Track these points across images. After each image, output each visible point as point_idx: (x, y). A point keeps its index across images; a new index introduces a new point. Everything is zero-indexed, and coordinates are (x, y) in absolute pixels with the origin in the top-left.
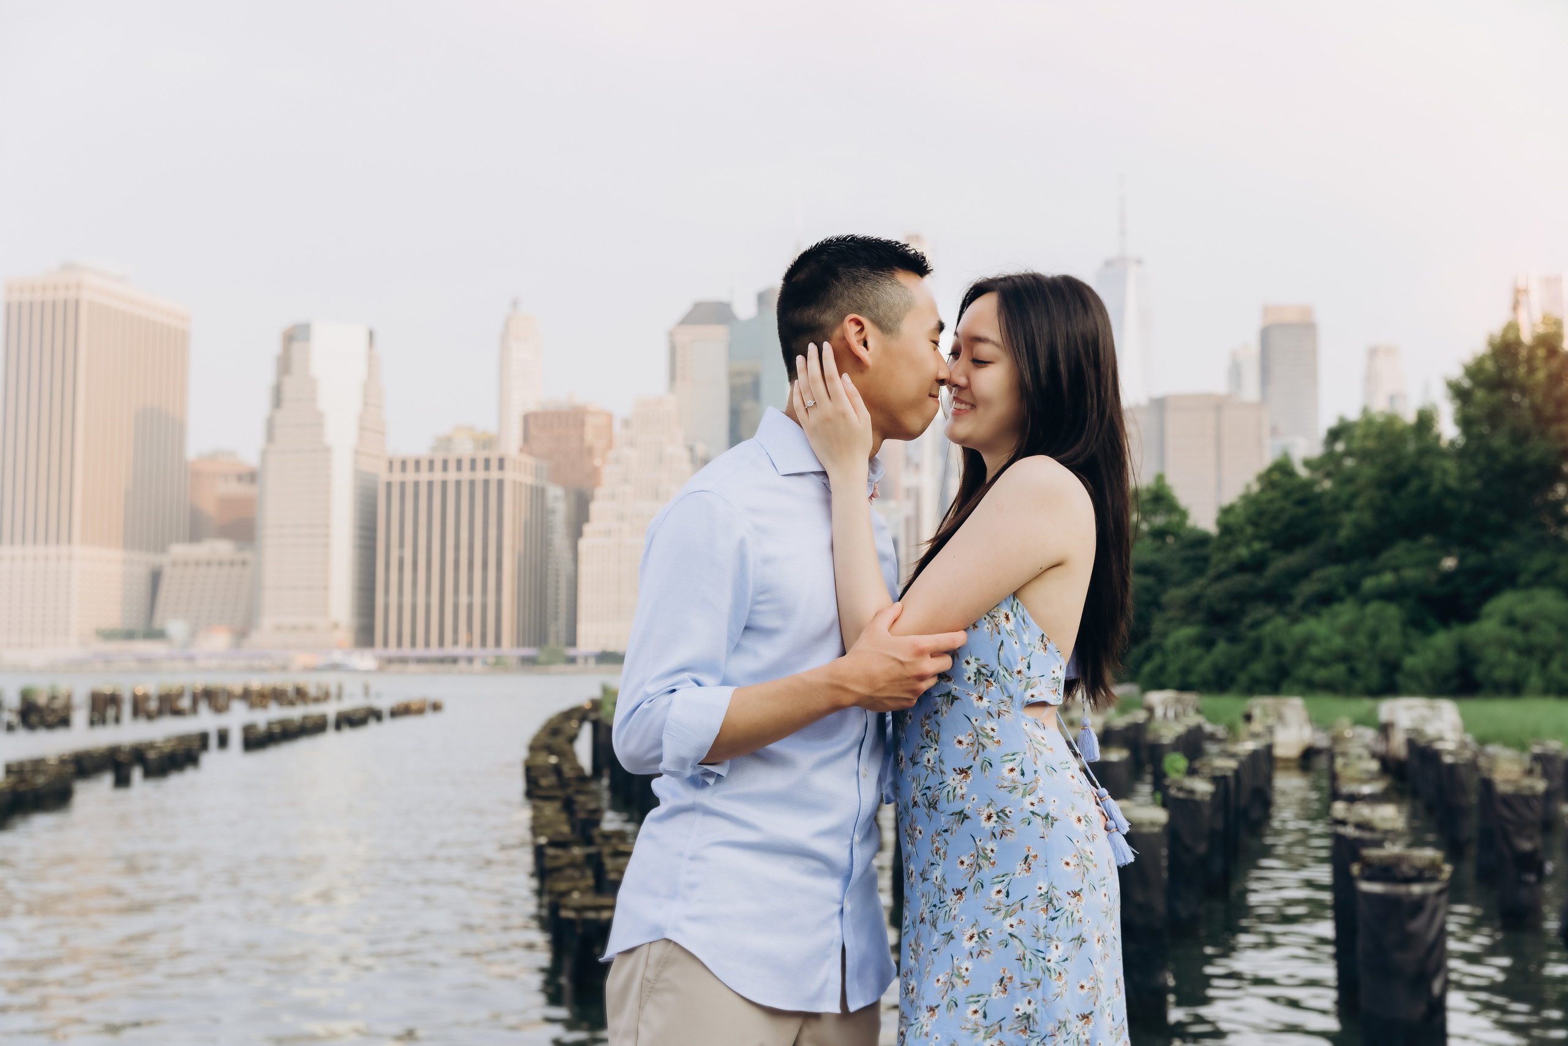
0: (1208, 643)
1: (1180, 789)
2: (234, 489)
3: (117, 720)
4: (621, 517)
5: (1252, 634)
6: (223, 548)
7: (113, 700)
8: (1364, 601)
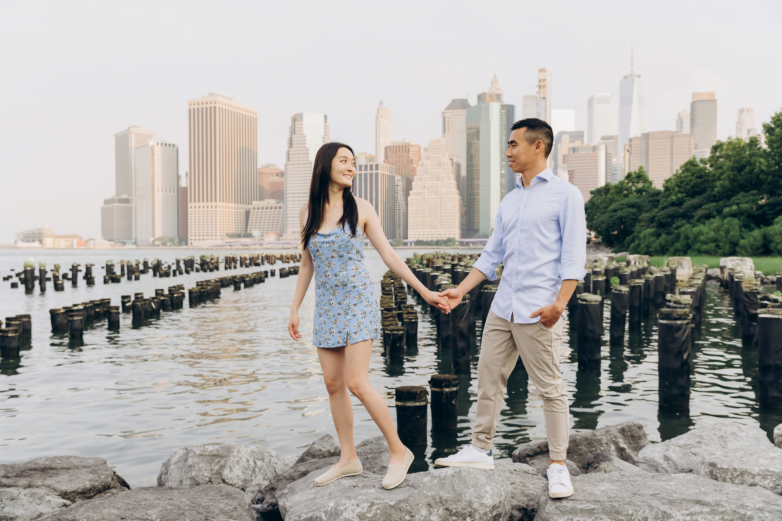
0: (658, 235)
1: (616, 290)
2: (276, 179)
3: (235, 267)
4: (424, 187)
5: (676, 231)
6: (272, 202)
7: (234, 260)
8: (725, 217)
